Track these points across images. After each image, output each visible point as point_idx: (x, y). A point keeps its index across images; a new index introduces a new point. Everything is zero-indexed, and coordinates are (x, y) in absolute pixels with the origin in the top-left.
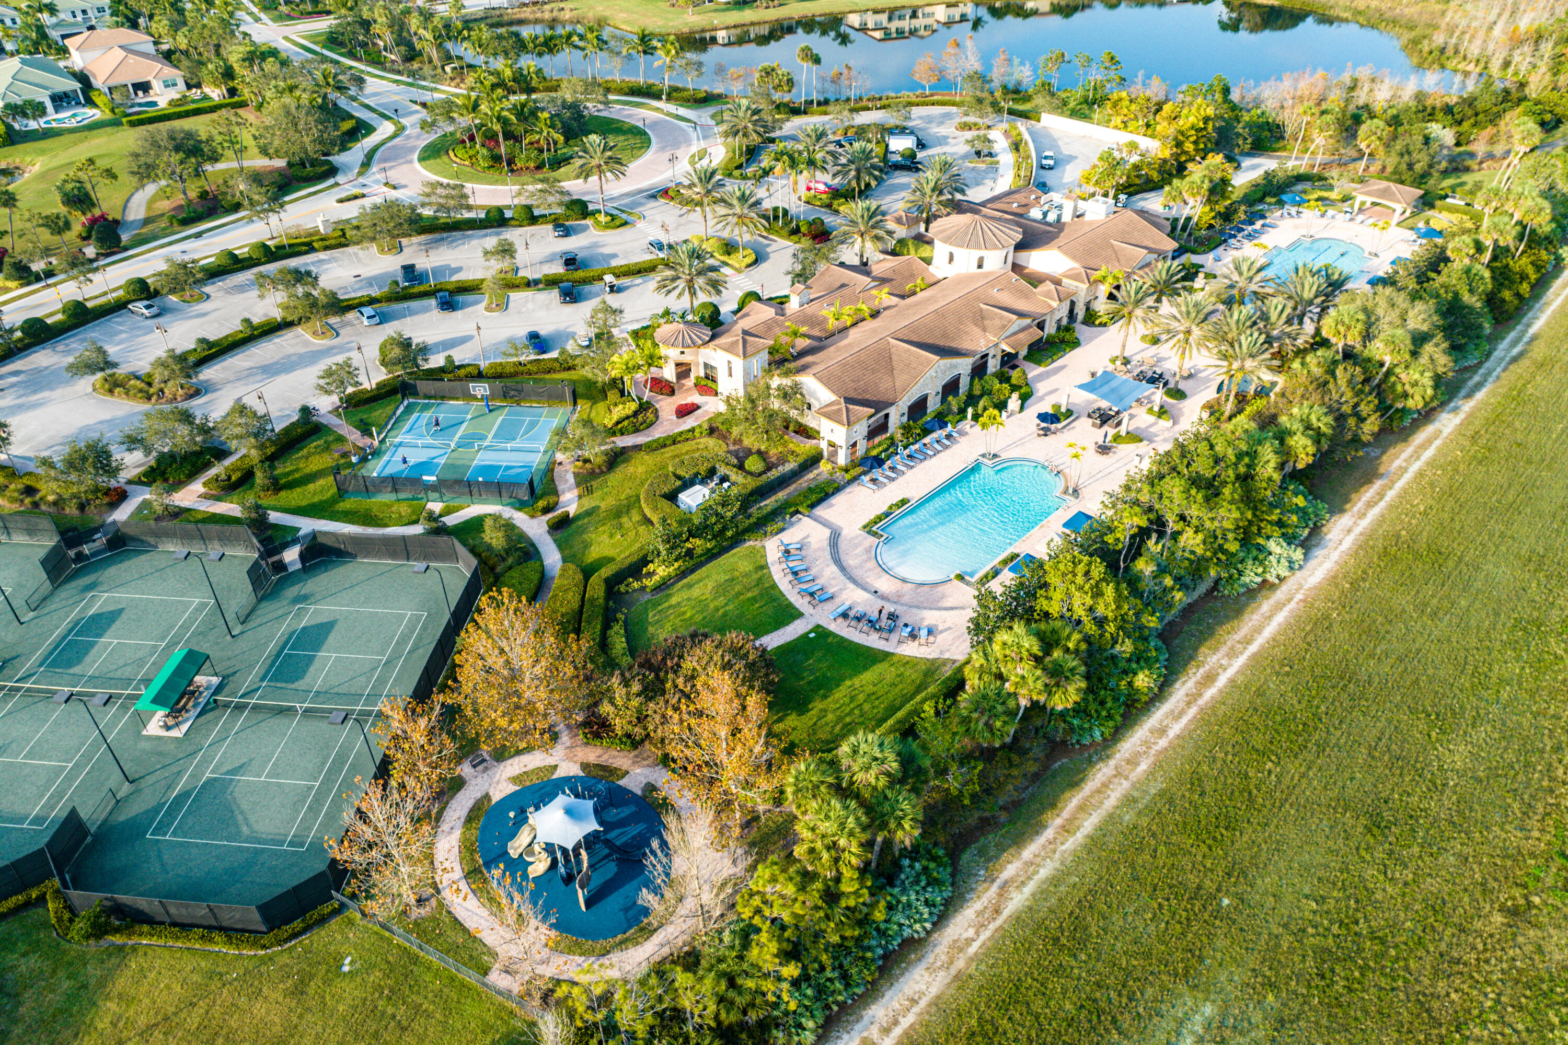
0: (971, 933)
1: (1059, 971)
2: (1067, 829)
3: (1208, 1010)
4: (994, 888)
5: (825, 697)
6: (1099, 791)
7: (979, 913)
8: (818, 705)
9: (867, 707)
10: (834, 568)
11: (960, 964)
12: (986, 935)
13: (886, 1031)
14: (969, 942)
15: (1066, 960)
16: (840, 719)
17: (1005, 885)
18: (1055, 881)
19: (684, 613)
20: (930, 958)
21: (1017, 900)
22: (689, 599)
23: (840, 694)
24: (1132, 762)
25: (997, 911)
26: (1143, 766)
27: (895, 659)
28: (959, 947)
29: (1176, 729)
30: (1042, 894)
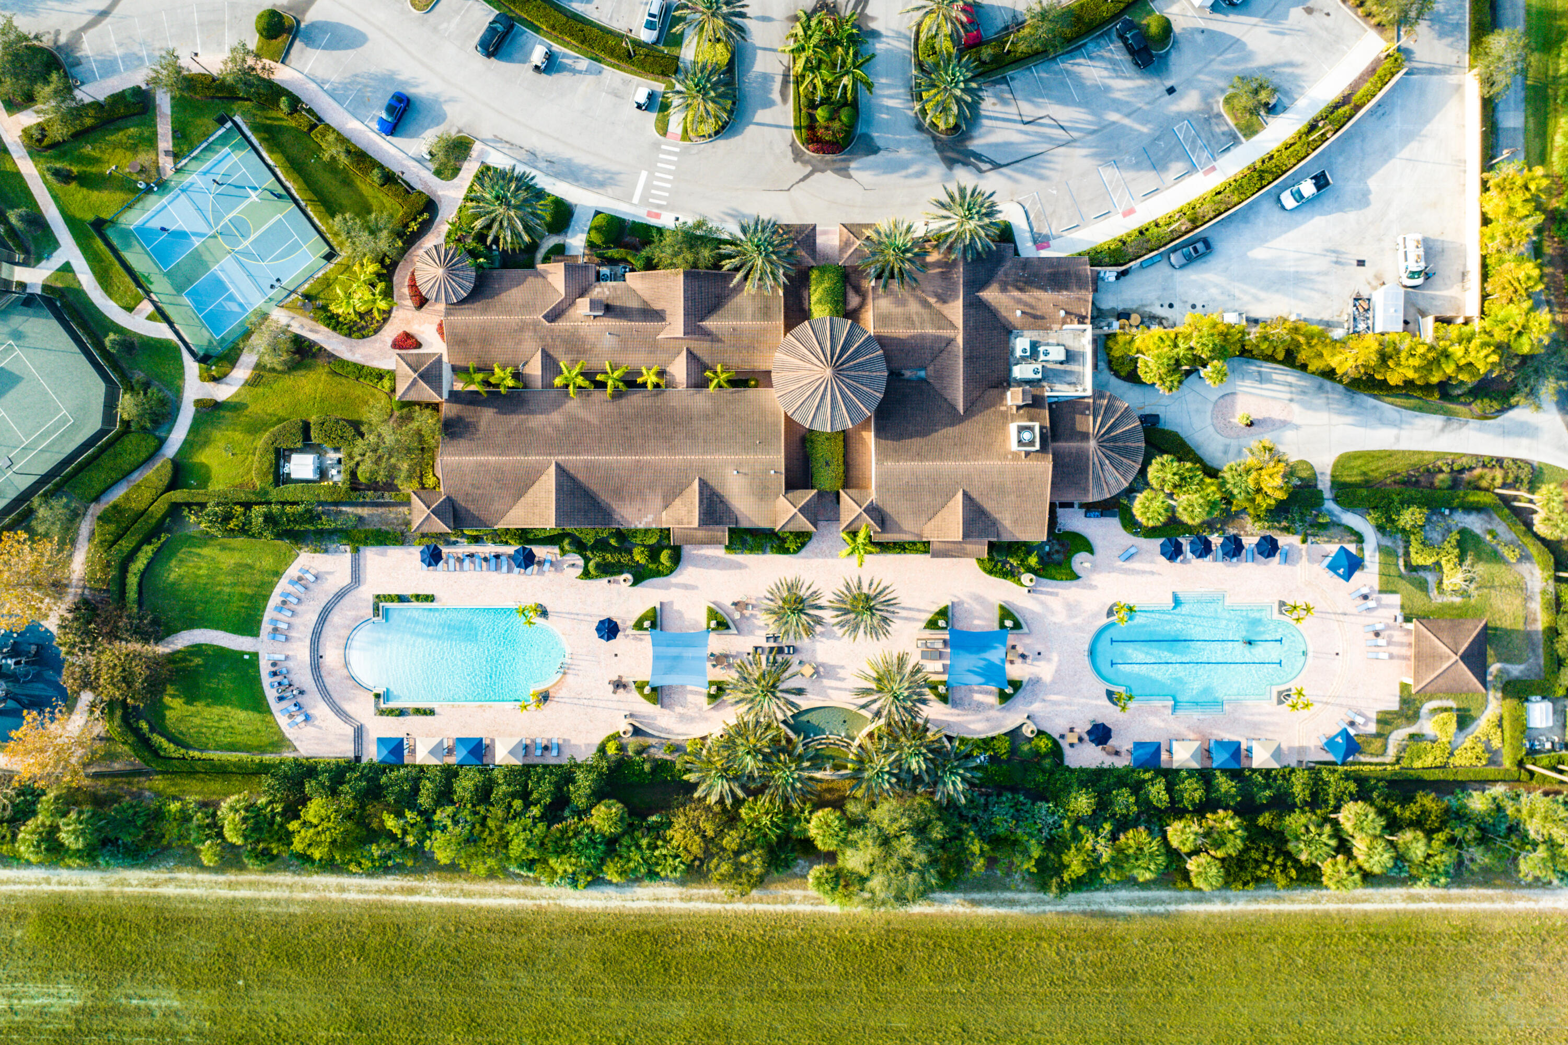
0: (135, 883)
1: (143, 933)
2: (230, 885)
3: (176, 1004)
4: (168, 876)
5: (208, 705)
6: (270, 884)
7: (148, 879)
8: (199, 706)
9: (221, 732)
10: (315, 618)
11: (116, 889)
12: (140, 889)
13: (59, 883)
14: (130, 885)
15: (152, 933)
16: (201, 726)
17: (171, 879)
18: (194, 900)
19: (200, 568)
20: (108, 875)
21: (169, 890)
22: (213, 559)
23: (217, 710)
24: (305, 888)
25: (155, 886)
26: (308, 896)
27: (268, 718)
28: (124, 882)
29: (352, 896)
30: (182, 899)
